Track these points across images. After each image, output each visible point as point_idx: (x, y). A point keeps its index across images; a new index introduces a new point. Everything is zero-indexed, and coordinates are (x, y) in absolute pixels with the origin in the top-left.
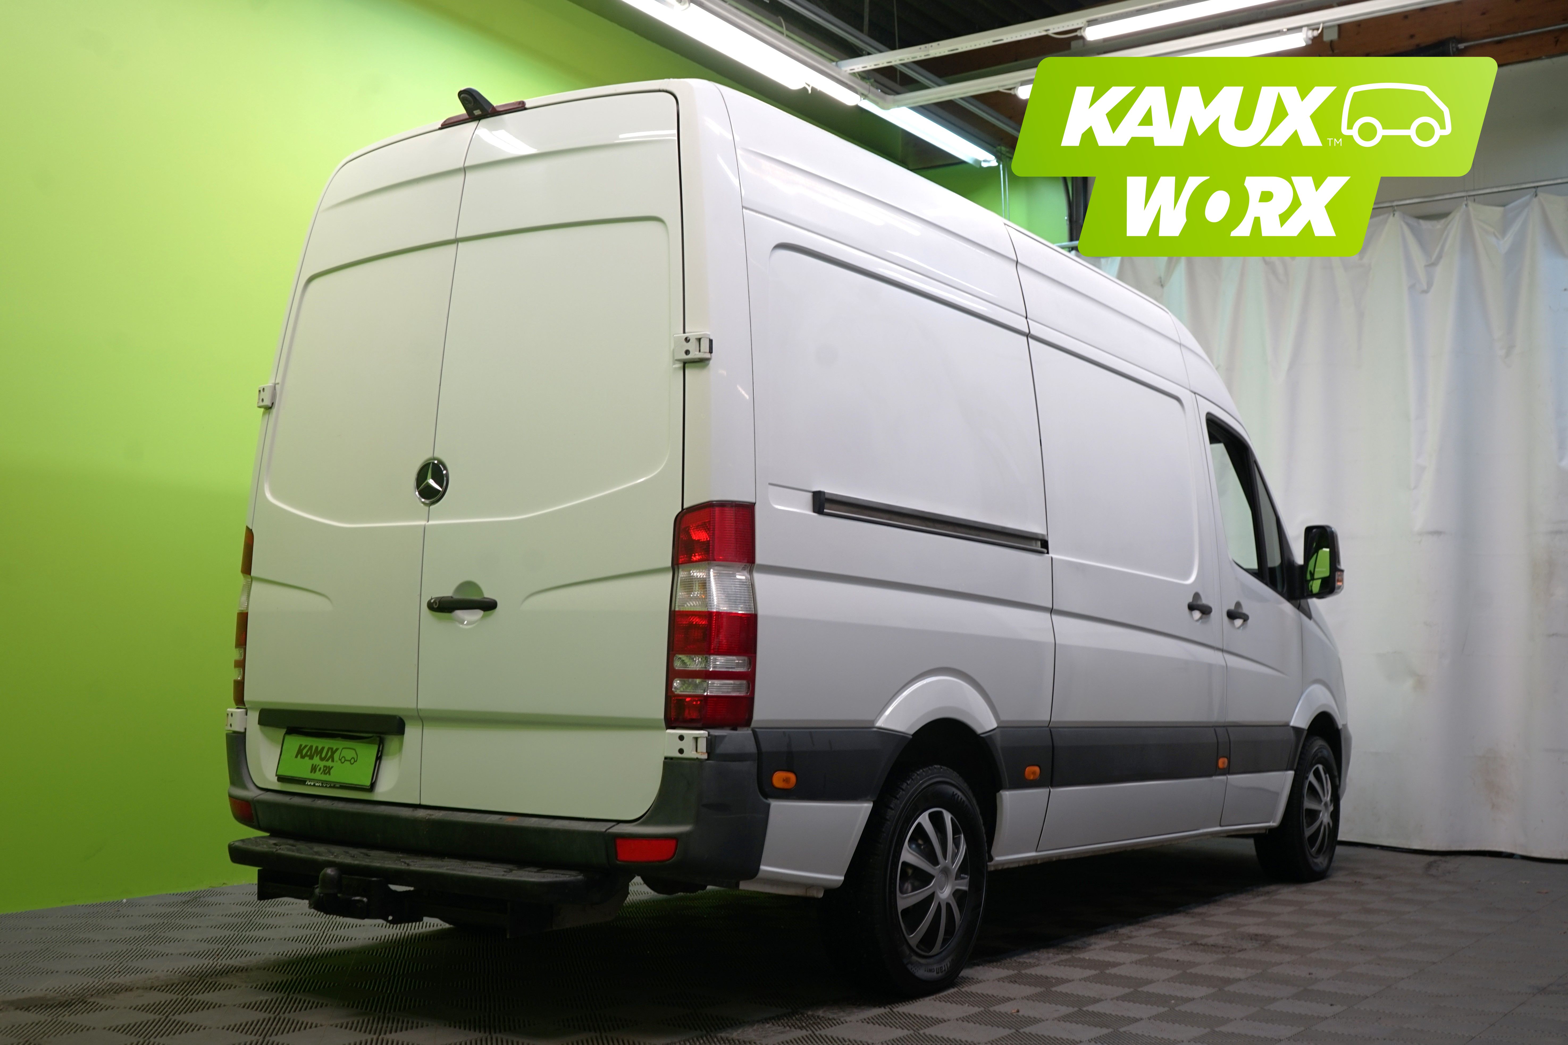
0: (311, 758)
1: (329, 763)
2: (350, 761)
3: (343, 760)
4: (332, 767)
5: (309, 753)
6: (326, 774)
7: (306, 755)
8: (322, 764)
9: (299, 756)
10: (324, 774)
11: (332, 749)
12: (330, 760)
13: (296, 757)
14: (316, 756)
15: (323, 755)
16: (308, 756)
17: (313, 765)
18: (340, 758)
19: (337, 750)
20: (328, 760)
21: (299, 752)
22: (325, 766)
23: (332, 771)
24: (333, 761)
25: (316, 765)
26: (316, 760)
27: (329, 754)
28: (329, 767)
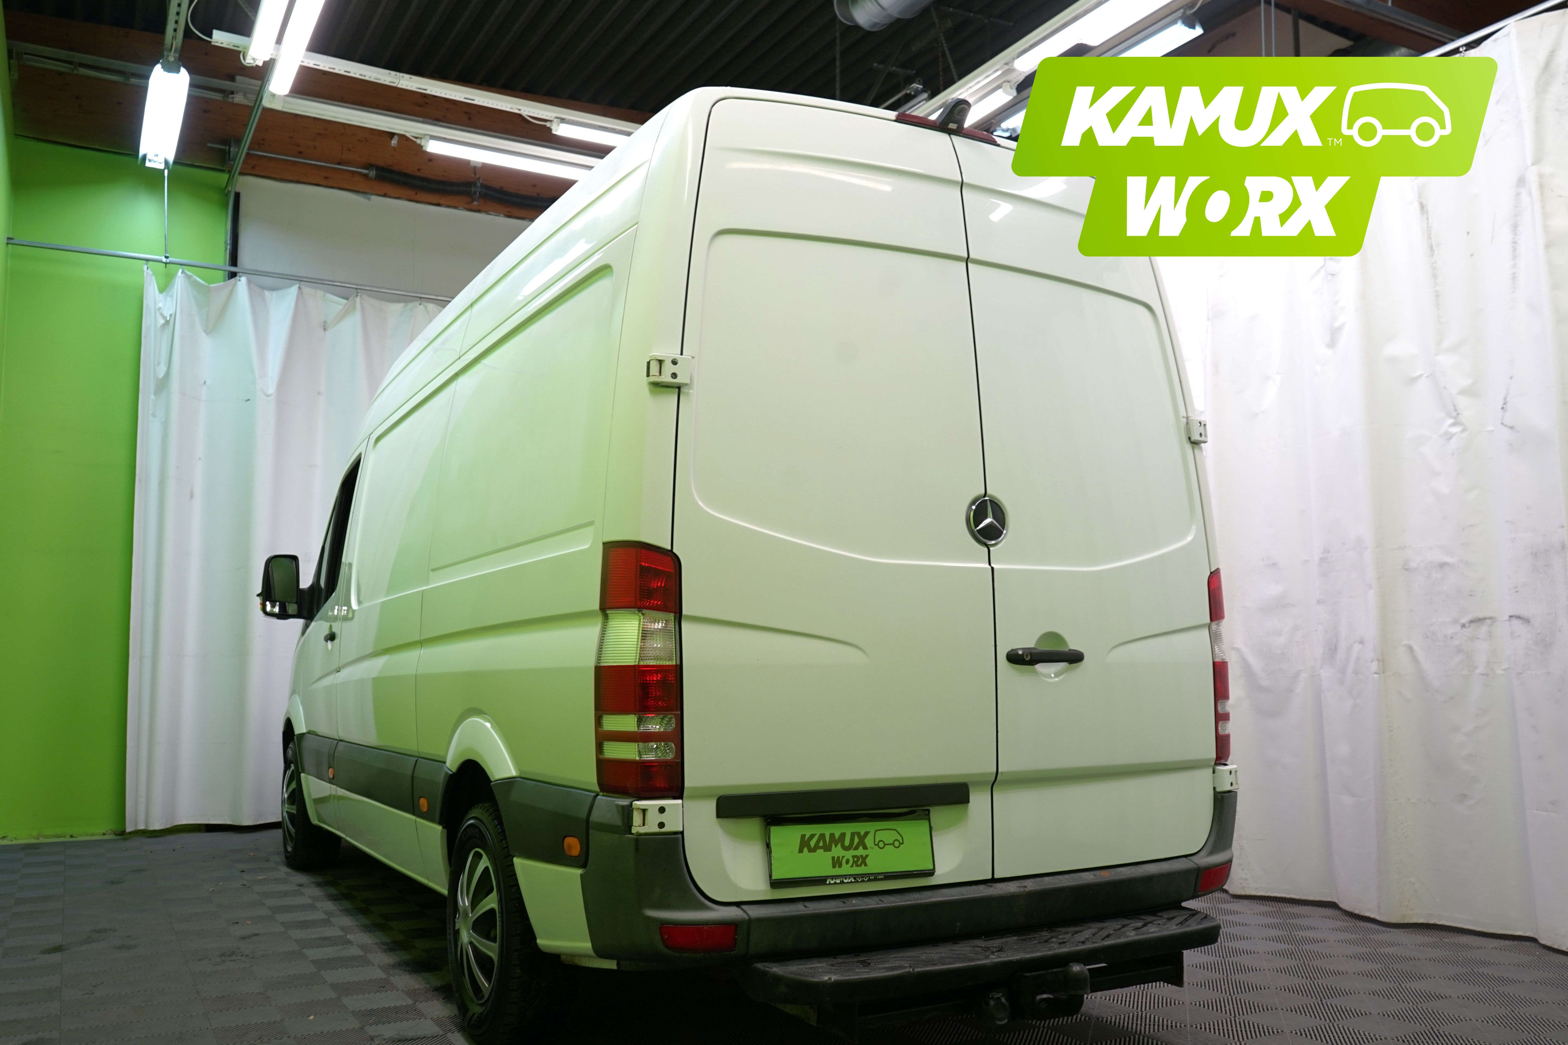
0: (827, 849)
1: (861, 852)
2: (893, 844)
3: (881, 845)
4: (867, 856)
5: (821, 844)
6: (860, 865)
7: (817, 847)
8: (849, 854)
9: (805, 850)
10: (857, 866)
11: (858, 834)
12: (861, 847)
13: (801, 851)
14: (836, 846)
15: (847, 843)
16: (821, 848)
17: (833, 858)
18: (876, 843)
19: (867, 833)
20: (856, 848)
21: (804, 844)
22: (853, 857)
23: (867, 861)
24: (865, 848)
25: (838, 857)
26: (837, 851)
27: (856, 840)
28: (862, 856)
